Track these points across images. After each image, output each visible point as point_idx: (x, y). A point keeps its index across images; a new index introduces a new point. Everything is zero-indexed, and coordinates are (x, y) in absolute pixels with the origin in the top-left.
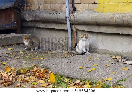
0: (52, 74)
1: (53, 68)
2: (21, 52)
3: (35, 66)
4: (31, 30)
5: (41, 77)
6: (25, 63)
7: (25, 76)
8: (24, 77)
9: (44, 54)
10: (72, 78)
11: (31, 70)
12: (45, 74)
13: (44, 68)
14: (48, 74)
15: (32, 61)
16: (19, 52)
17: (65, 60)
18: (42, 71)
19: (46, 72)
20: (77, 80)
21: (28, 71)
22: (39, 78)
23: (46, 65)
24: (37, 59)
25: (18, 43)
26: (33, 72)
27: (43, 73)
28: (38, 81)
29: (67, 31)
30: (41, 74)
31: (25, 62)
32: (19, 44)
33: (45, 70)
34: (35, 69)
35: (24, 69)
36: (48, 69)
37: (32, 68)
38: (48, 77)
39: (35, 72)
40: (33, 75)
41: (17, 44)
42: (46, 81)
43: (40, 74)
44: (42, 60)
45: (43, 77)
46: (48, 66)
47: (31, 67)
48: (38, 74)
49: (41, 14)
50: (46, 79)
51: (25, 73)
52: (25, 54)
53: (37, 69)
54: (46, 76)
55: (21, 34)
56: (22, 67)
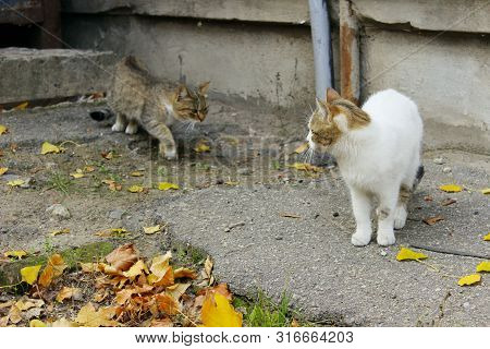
2: (48, 148)
3: (117, 239)
4: (115, 31)
5: (149, 314)
6: (61, 218)
8: (38, 313)
11: (87, 266)
12: (175, 297)
13: (169, 254)
14: (193, 292)
15: (103, 204)
16: (35, 145)
18: (159, 272)
19: (183, 279)
21: (72, 270)
23: (182, 234)
24: (134, 189)
25: (41, 95)
26: (101, 280)
27: (163, 286)
30: (149, 294)
31: (60, 210)
32: (45, 102)
33: (171, 263)
34: (117, 258)
35: (43, 261)
36: (197, 256)
37: (97, 251)
39: (113, 276)
40: (98, 296)
41: (32, 104)
43: (144, 294)
44: (162, 200)
45: (161, 317)
46: (196, 242)
47: (93, 239)
48: (128, 293)
51: (53, 287)
52: (68, 161)
53: (125, 256)
54: (180, 307)
55: (59, 52)
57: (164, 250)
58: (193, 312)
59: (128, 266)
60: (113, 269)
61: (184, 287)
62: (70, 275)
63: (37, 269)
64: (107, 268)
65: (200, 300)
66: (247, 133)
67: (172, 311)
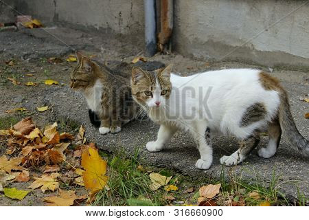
3: (20, 115)
5: (44, 162)
9: (57, 68)
11: (2, 132)
12: (61, 151)
13: (55, 124)
14: (72, 148)
18: (49, 135)
19: (65, 139)
22: (36, 166)
23: (63, 112)
24: (29, 84)
26: (11, 141)
27: (52, 144)
28: (31, 180)
30: (44, 149)
33: (58, 129)
34: (20, 127)
36: (74, 125)
37: (7, 122)
38: (74, 162)
39: (20, 138)
42: (65, 179)
43: (40, 149)
44: (49, 90)
45: (52, 164)
46: (72, 116)
48: (30, 148)
50: (64, 170)
53: (27, 126)
54: (64, 157)
57: (52, 122)
59: (29, 132)
61: (67, 145)
65: (77, 153)
67: (59, 160)
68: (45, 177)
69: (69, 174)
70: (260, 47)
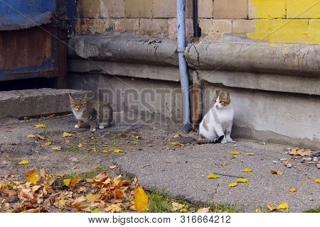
0: (140, 189)
1: (144, 177)
2: (65, 134)
3: (99, 171)
4: (92, 81)
5: (113, 197)
6: (75, 162)
7: (75, 195)
8: (71, 196)
10: (190, 202)
11: (88, 180)
12: (123, 191)
13: (120, 176)
14: (130, 189)
15: (92, 157)
16: (60, 133)
17: (172, 157)
18: (116, 182)
19: (126, 185)
20: (202, 207)
21: (83, 181)
22: (108, 199)
23: (125, 169)
24: (104, 152)
25: (60, 111)
26: (94, 185)
27: (118, 187)
28: (106, 206)
29: (178, 84)
30: (113, 190)
31: (75, 159)
32: (61, 114)
33: (122, 179)
34: (99, 178)
35: (71, 177)
36: (131, 177)
37: (92, 175)
39: (99, 183)
40: (93, 191)
41: (56, 114)
42: (125, 206)
43: (111, 190)
44: (116, 156)
45: (118, 198)
46: (130, 171)
47: (89, 171)
48: (105, 189)
49: (115, 42)
50: (124, 202)
51: (76, 187)
52: (75, 140)
53: (104, 176)
54: (125, 195)
55: (67, 91)
56: (67, 173)
57: (118, 175)
58: (130, 196)
59: (104, 180)
60: (99, 181)
61: (126, 188)
62: (82, 183)
63: (69, 180)
64: (96, 180)
65: (132, 192)
66: (153, 129)
67: (122, 196)
68: (113, 205)
69: (128, 204)
70: (258, 128)
